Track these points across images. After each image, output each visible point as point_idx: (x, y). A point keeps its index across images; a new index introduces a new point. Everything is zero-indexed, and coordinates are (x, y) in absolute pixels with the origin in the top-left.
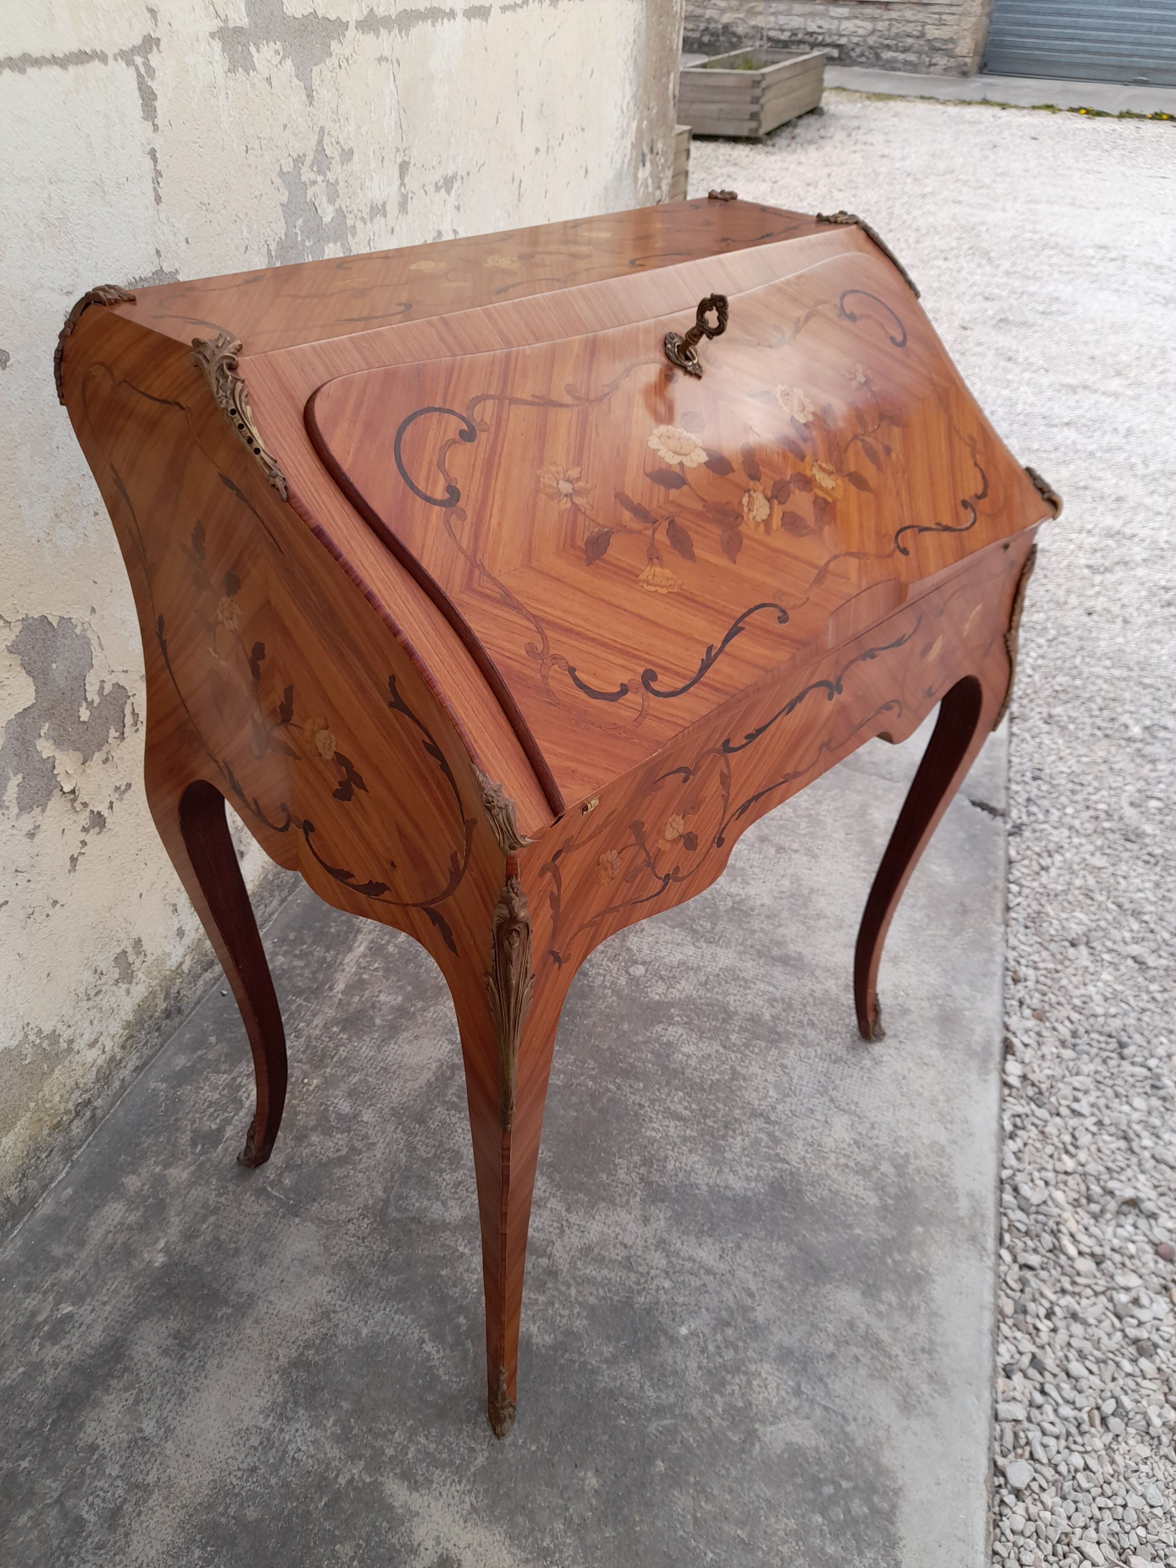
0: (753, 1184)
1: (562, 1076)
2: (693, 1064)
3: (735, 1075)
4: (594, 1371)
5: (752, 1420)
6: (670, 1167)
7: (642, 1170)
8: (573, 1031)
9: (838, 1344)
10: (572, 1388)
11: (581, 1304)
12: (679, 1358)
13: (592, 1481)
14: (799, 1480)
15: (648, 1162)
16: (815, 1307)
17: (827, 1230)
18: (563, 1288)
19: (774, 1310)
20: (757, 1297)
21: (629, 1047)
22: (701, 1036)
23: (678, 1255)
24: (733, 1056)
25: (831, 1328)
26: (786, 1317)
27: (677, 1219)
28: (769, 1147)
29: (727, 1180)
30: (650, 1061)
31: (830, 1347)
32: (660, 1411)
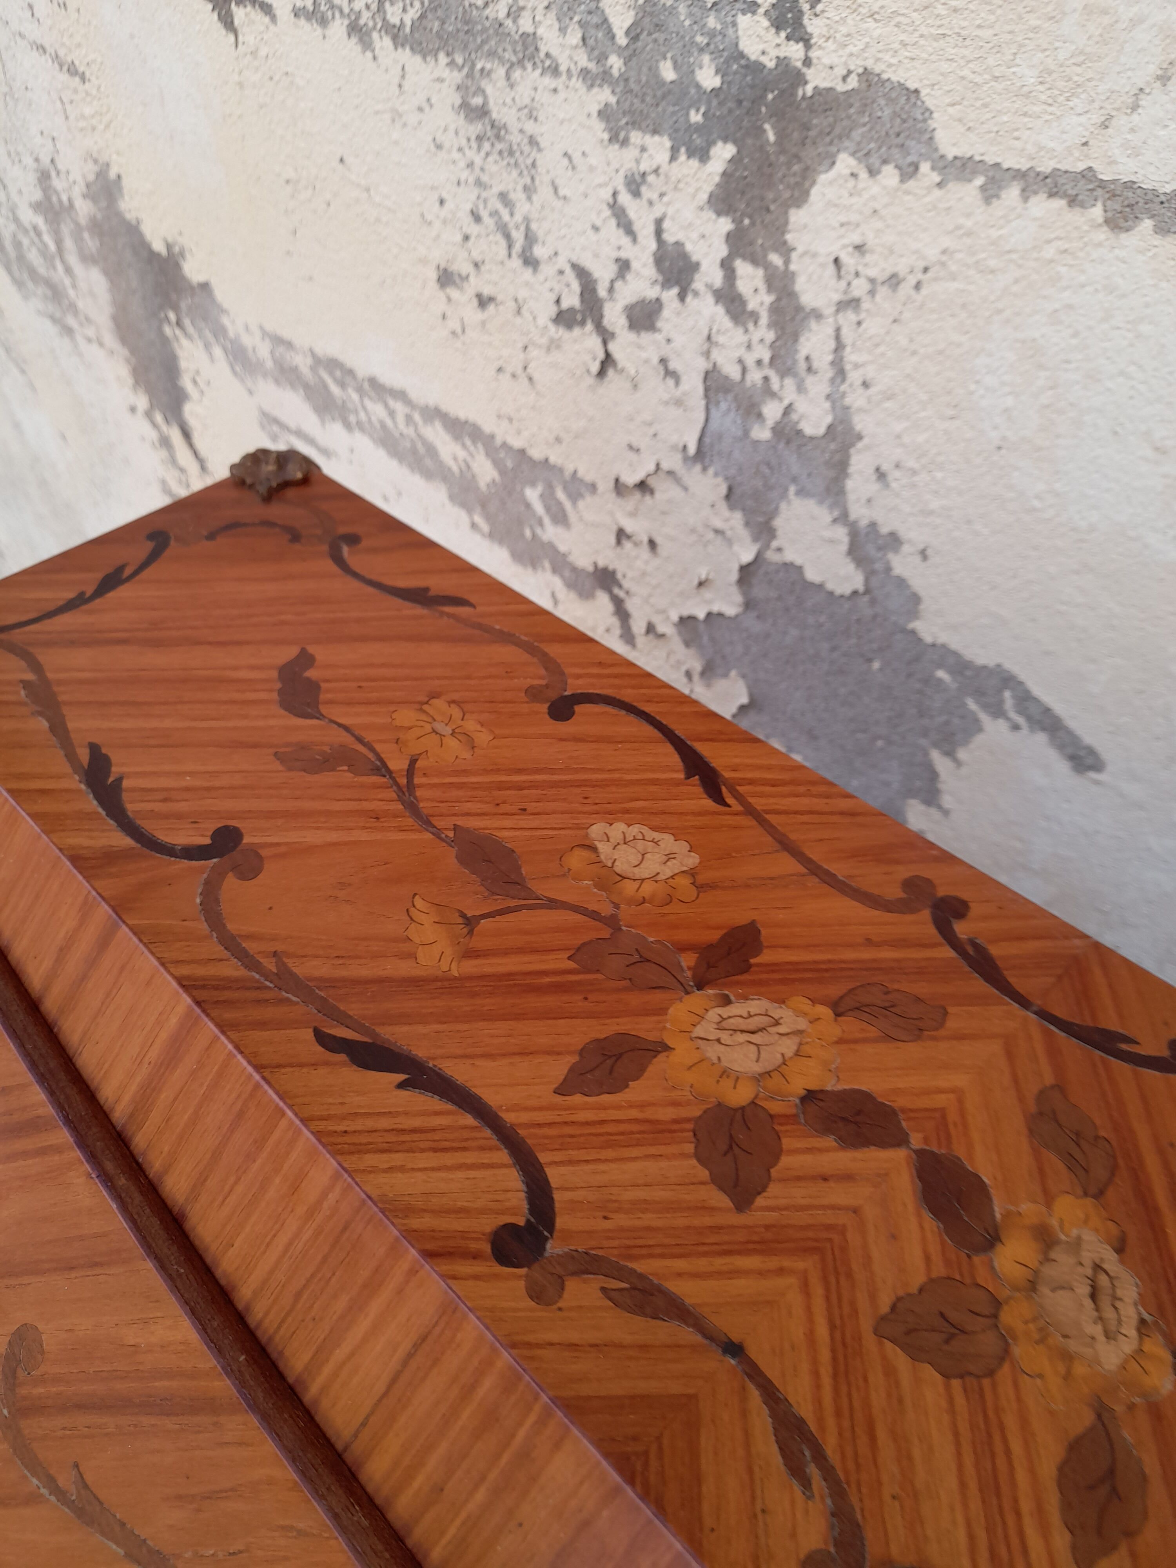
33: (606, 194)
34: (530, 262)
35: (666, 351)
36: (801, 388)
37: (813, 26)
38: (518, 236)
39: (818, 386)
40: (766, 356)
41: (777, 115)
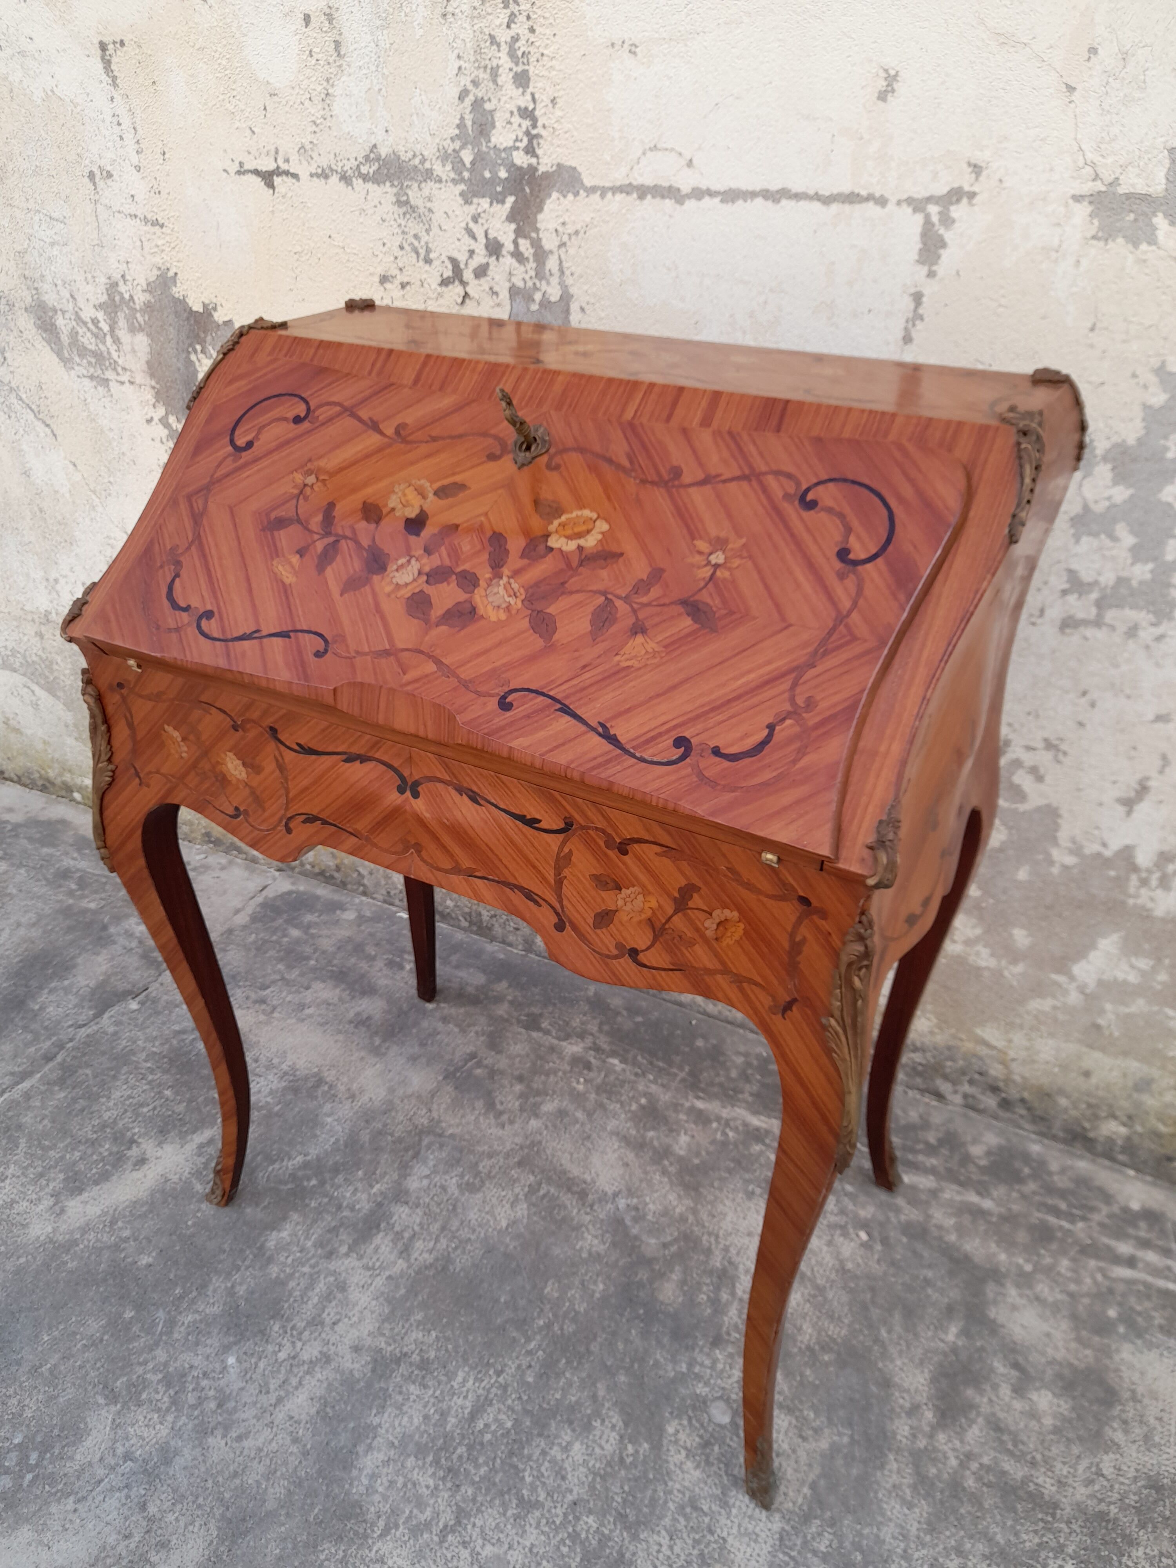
0: (365, 1481)
1: (556, 1295)
2: (553, 1452)
3: (527, 1505)
4: (229, 1275)
5: (125, 1404)
6: (412, 1388)
7: (416, 1358)
8: (622, 1315)
9: (151, 1520)
10: (222, 1257)
11: (293, 1274)
12: (208, 1350)
13: (145, 1260)
14: (56, 1432)
15: (424, 1365)
16: (199, 1507)
17: (280, 1558)
18: (313, 1261)
19: (215, 1458)
20: (235, 1445)
21: (589, 1376)
22: (595, 1474)
23: (308, 1373)
24: (559, 1511)
25: (171, 1517)
26: (203, 1469)
27: (348, 1381)
28: (410, 1517)
29: (379, 1450)
30: (564, 1396)
31: (152, 1509)
32: (171, 1323)
33: (463, 225)
34: (428, 261)
35: (492, 284)
36: (548, 283)
37: (539, 152)
38: (422, 252)
39: (554, 281)
40: (533, 273)
41: (529, 183)
